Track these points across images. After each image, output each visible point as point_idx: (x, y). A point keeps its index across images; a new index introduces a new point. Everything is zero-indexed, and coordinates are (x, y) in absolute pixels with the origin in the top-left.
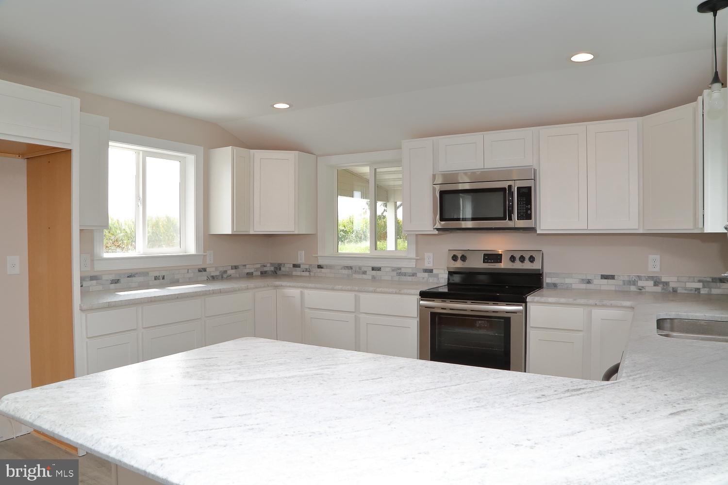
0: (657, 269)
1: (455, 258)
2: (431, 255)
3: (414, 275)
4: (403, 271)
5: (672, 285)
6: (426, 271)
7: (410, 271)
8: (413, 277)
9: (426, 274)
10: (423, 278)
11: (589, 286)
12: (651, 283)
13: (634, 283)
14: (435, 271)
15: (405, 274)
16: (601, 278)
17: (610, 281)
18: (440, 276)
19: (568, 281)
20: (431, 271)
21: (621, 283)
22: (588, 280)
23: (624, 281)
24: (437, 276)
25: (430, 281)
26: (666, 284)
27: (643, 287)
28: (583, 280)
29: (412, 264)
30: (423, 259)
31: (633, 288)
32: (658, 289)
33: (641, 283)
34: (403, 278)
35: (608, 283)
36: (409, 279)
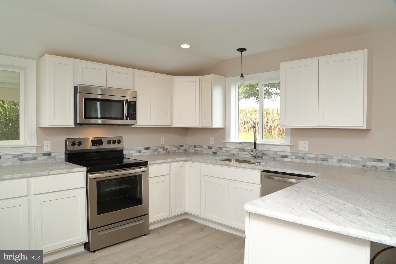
0: (164, 143)
1: (73, 144)
2: (49, 142)
3: (35, 159)
4: (24, 156)
5: (168, 150)
6: (45, 155)
7: (31, 156)
8: (34, 161)
9: (46, 157)
10: (43, 160)
11: (140, 154)
12: (162, 150)
13: (156, 150)
14: (53, 154)
15: (26, 159)
16: (145, 149)
17: (148, 150)
18: (57, 157)
19: (131, 152)
20: (49, 154)
21: (152, 151)
22: (140, 151)
23: (153, 150)
24: (54, 157)
25: (49, 162)
26: (167, 149)
27: (159, 152)
28: (137, 151)
29: (34, 150)
30: (42, 147)
31: (156, 153)
32: (164, 152)
33: (159, 150)
34: (24, 163)
35: (147, 151)
36: (31, 162)
